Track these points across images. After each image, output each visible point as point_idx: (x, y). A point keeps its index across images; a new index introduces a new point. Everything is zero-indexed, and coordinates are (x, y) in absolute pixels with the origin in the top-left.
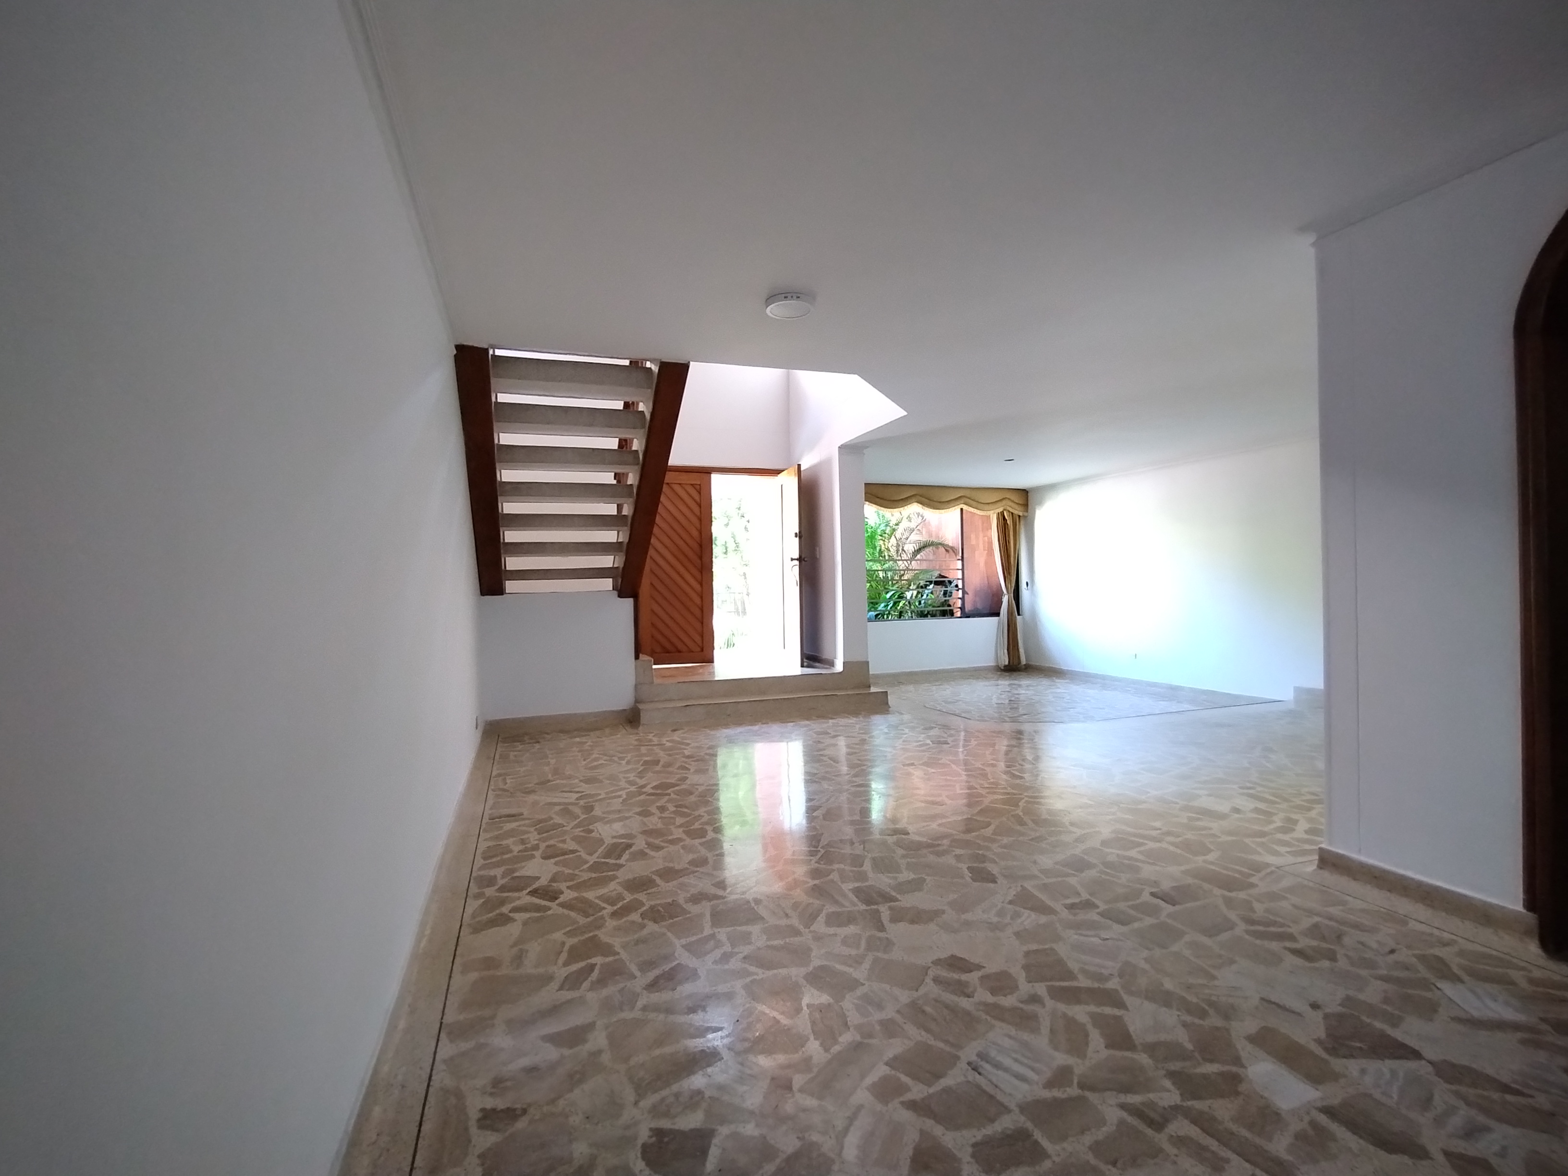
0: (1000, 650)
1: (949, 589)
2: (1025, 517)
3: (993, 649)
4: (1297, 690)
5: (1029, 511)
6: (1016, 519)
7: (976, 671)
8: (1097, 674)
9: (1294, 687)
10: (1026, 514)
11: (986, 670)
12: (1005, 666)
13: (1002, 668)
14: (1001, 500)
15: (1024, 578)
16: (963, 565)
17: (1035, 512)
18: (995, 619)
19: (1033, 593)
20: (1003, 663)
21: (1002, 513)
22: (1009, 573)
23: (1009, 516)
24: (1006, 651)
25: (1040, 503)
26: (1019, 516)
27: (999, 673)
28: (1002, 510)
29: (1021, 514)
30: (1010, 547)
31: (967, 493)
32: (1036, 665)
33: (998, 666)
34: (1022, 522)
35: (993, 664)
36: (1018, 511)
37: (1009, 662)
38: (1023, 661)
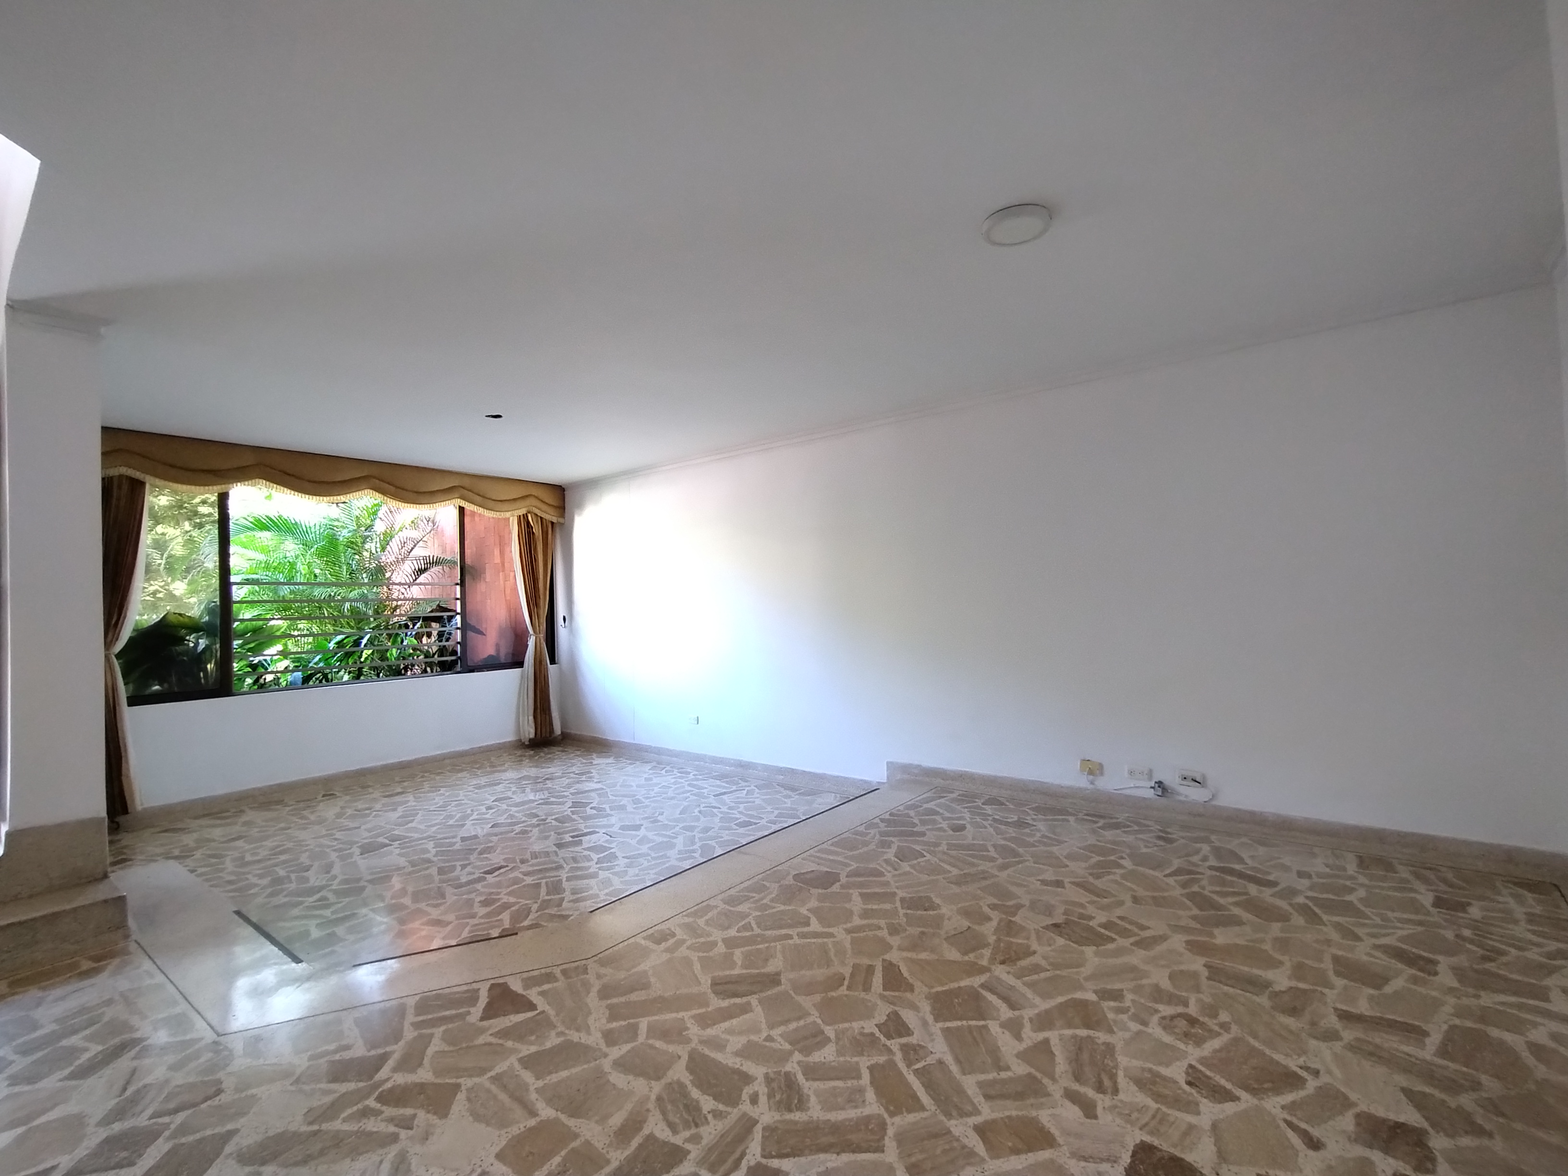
0: (524, 716)
1: (447, 629)
2: (562, 524)
3: (513, 716)
4: (892, 767)
5: (566, 515)
6: (549, 528)
7: (483, 752)
8: (650, 747)
9: (888, 763)
10: (561, 520)
11: (500, 749)
12: (530, 740)
13: (527, 743)
14: (524, 498)
15: (561, 610)
16: (463, 592)
17: (572, 520)
18: (517, 671)
19: (572, 632)
20: (527, 735)
21: (525, 516)
22: (537, 605)
23: (537, 522)
24: (531, 718)
25: (580, 506)
26: (552, 523)
27: (519, 753)
28: (525, 513)
29: (554, 520)
30: (537, 566)
31: (466, 482)
32: (576, 735)
33: (520, 740)
34: (558, 530)
35: (510, 737)
36: (550, 516)
37: (536, 734)
38: (558, 730)
